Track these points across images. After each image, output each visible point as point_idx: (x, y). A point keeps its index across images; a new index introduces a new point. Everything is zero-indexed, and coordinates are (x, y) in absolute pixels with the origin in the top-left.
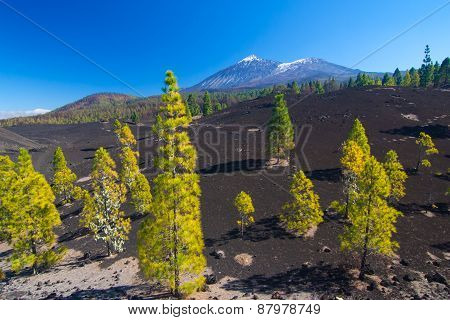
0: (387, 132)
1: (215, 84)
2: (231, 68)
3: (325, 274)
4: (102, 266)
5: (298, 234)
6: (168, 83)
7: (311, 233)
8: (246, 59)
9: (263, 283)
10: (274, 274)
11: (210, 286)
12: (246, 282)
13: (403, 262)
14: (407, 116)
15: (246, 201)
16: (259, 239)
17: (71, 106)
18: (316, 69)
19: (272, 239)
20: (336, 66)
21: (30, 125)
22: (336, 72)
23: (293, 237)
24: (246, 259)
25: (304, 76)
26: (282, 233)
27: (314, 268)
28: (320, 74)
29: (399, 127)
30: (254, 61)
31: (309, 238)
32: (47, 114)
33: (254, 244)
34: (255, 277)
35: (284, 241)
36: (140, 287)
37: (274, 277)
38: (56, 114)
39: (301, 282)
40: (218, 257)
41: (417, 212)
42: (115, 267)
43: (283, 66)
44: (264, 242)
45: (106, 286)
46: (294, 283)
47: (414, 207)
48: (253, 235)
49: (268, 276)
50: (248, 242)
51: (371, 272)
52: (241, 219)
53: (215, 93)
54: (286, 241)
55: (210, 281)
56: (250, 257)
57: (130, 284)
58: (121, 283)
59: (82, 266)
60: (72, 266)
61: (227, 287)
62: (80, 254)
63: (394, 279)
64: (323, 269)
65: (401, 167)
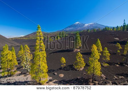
0: (109, 43)
1: (68, 29)
2: (72, 25)
3: (82, 80)
4: (25, 76)
5: (78, 69)
6: (38, 28)
7: (81, 69)
8: (76, 23)
9: (64, 82)
10: (68, 80)
11: (50, 82)
12: (60, 81)
13: (106, 78)
14: (116, 39)
15: (63, 60)
16: (67, 70)
17: (30, 35)
18: (95, 26)
19: (70, 70)
20: (101, 25)
21: (19, 39)
22: (101, 26)
23: (76, 70)
24: (62, 75)
25: (92, 27)
26: (74, 69)
27: (80, 79)
28: (96, 27)
29: (113, 41)
30: (78, 23)
31: (81, 71)
32: (23, 37)
33: (65, 72)
34: (63, 80)
35: (73, 71)
36: (32, 81)
37: (68, 81)
38: (25, 37)
39: (75, 82)
40: (55, 75)
41: (114, 65)
42: (28, 76)
43: (86, 25)
44: (68, 71)
45: (23, 81)
46: (73, 82)
47: (113, 63)
48: (66, 69)
49: (67, 80)
50: (64, 71)
51: (96, 81)
52: (62, 65)
53: (68, 32)
54: (74, 71)
55: (50, 81)
56: (63, 75)
57: (30, 81)
58: (27, 80)
59: (20, 75)
60: (17, 75)
61: (54, 83)
62: (20, 72)
63: (102, 83)
64: (82, 79)
65: (108, 52)
